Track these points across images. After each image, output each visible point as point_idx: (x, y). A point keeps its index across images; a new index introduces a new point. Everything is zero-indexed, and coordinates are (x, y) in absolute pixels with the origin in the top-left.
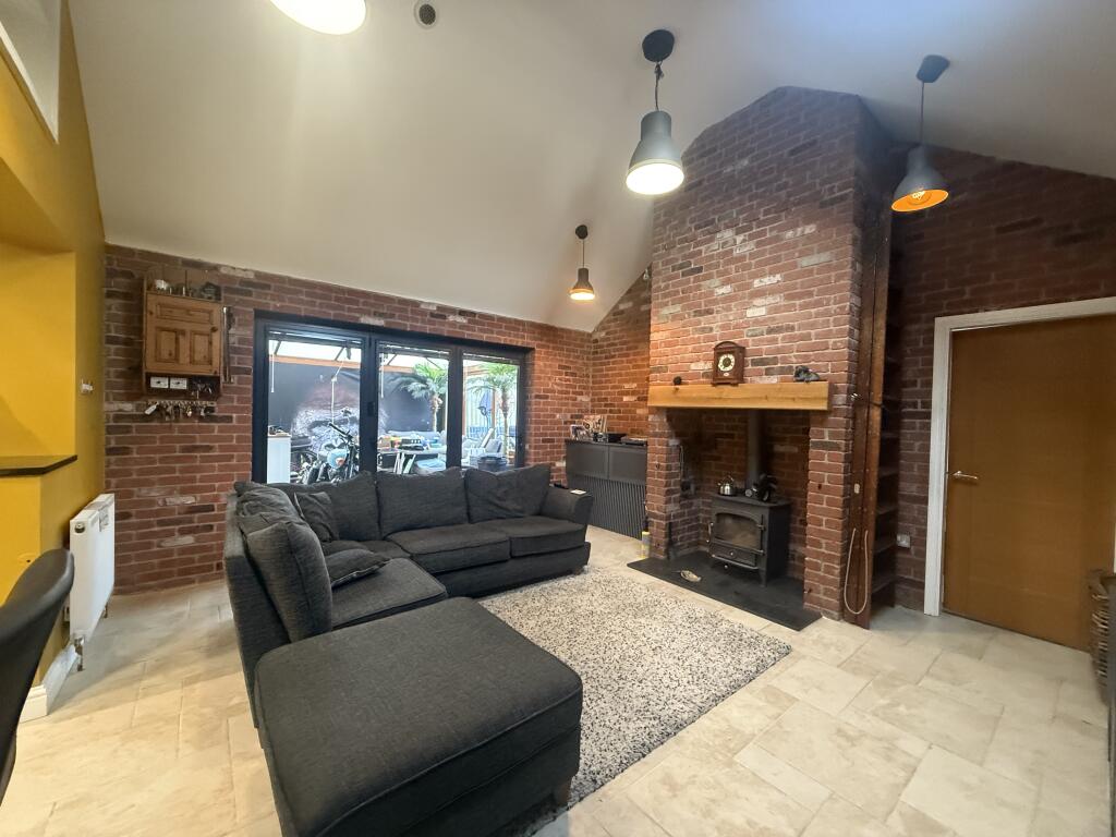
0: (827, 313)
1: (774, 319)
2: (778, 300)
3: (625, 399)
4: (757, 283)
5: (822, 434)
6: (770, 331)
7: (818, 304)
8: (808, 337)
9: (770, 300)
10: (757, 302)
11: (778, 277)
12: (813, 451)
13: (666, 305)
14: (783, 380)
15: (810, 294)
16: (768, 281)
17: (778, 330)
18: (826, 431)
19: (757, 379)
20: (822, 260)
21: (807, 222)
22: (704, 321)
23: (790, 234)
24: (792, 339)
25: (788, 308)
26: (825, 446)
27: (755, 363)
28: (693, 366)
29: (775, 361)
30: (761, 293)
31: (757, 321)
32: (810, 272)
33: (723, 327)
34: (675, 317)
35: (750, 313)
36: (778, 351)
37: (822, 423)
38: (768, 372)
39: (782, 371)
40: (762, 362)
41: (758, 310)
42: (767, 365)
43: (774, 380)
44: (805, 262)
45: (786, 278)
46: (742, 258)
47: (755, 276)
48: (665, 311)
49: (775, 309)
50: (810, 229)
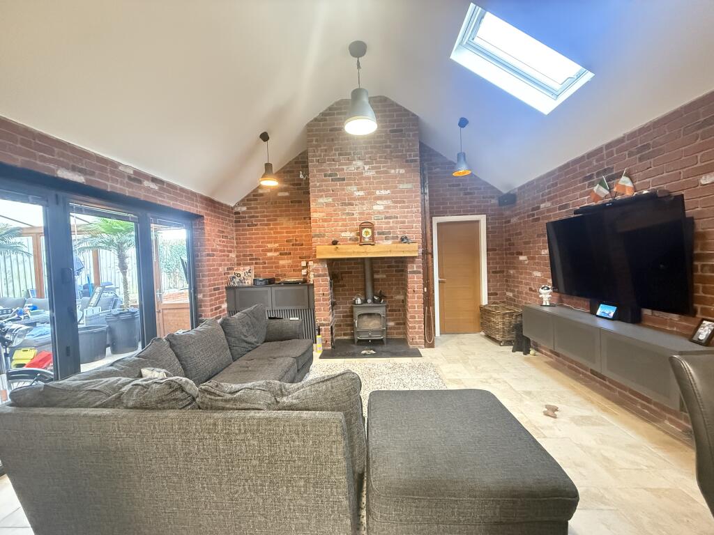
0: (412, 212)
1: (388, 212)
2: (389, 203)
3: (269, 254)
4: (378, 193)
5: (413, 267)
6: (386, 218)
7: (408, 207)
8: (404, 222)
9: (385, 202)
10: (378, 202)
11: (388, 191)
12: (409, 275)
13: (321, 196)
14: (394, 243)
15: (404, 202)
16: (383, 192)
17: (390, 218)
18: (415, 266)
19: (381, 242)
20: (409, 187)
21: (401, 167)
22: (348, 209)
23: (393, 171)
24: (397, 222)
25: (395, 207)
26: (414, 272)
27: (379, 233)
28: (343, 234)
29: (389, 233)
30: (380, 198)
31: (379, 212)
32: (403, 192)
33: (360, 213)
34: (327, 205)
35: (375, 207)
36: (391, 228)
37: (413, 262)
38: (387, 239)
39: (393, 238)
40: (382, 233)
41: (379, 207)
42: (385, 235)
43: (390, 242)
44: (401, 186)
45: (393, 192)
46: (368, 178)
47: (376, 189)
48: (321, 200)
49: (388, 207)
50: (402, 171)
